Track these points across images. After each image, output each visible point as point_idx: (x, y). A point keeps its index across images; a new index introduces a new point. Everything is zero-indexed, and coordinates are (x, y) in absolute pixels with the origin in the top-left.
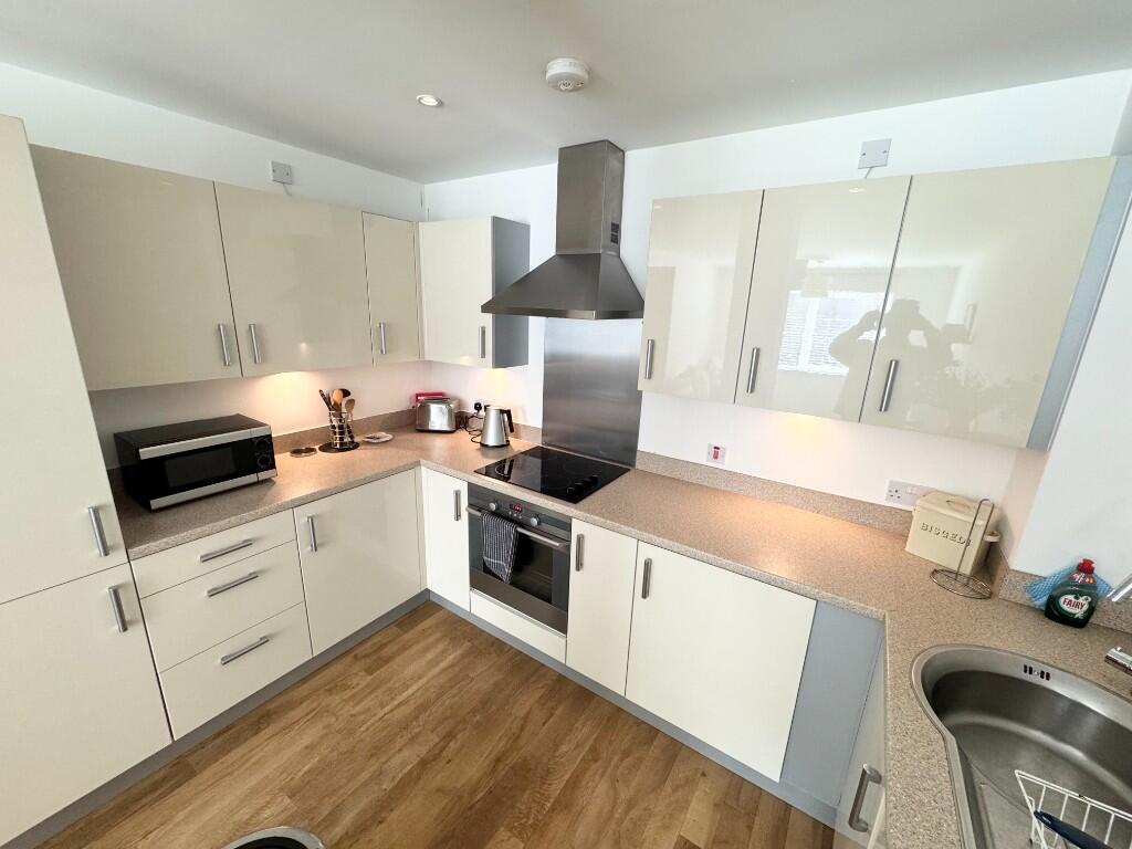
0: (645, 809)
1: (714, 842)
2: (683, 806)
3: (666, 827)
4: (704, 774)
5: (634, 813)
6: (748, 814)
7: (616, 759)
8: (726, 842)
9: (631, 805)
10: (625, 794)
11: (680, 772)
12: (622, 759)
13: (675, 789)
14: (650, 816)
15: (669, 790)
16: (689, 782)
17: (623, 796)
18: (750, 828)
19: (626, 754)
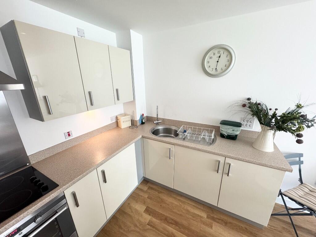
0: (137, 221)
1: (145, 204)
2: (137, 211)
3: (142, 215)
4: (129, 204)
5: (138, 225)
6: (139, 196)
7: (121, 231)
8: (145, 202)
9: (136, 226)
10: (133, 228)
11: (128, 210)
12: (122, 228)
13: (132, 212)
14: (139, 220)
15: (132, 214)
16: (130, 208)
17: (134, 228)
18: (142, 196)
19: (120, 227)
